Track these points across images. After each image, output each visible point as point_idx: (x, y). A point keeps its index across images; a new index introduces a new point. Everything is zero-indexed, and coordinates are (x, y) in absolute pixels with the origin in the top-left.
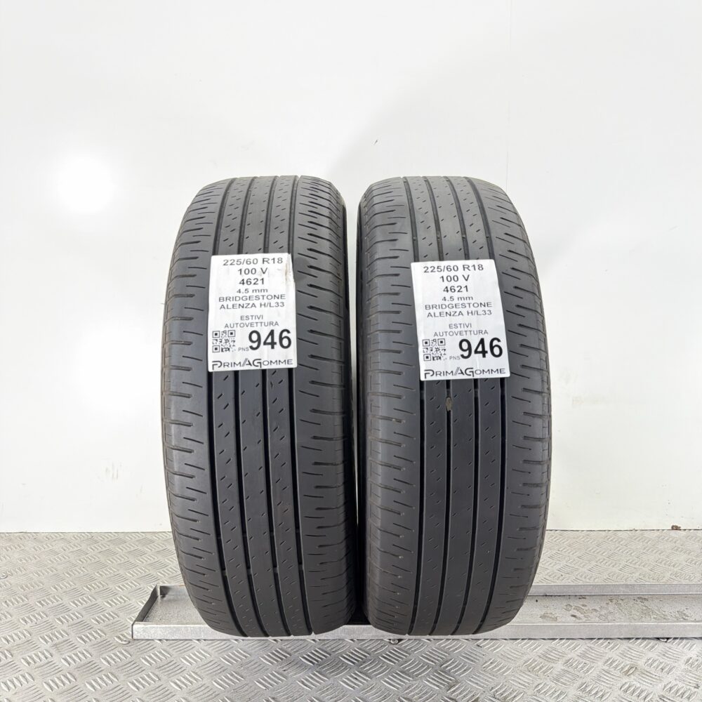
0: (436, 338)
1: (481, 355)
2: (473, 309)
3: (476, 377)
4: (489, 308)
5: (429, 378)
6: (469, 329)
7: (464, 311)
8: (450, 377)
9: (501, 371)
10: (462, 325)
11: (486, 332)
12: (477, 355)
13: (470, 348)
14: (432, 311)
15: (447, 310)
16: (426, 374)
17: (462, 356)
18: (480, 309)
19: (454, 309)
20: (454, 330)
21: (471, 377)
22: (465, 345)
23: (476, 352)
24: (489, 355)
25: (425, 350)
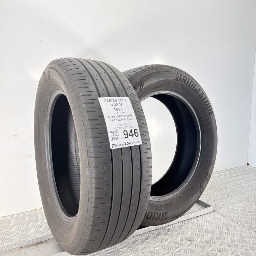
0: (115, 130)
1: (132, 136)
2: (126, 118)
3: (131, 145)
4: (131, 117)
5: (114, 148)
6: (126, 126)
7: (123, 118)
8: (122, 147)
9: (139, 142)
10: (123, 124)
11: (132, 127)
12: (130, 136)
13: (127, 134)
14: (111, 119)
15: (117, 118)
16: (113, 146)
17: (125, 137)
18: (129, 117)
19: (119, 118)
20: (121, 127)
21: (129, 146)
22: (125, 133)
23: (130, 135)
24: (134, 136)
25: (111, 136)
